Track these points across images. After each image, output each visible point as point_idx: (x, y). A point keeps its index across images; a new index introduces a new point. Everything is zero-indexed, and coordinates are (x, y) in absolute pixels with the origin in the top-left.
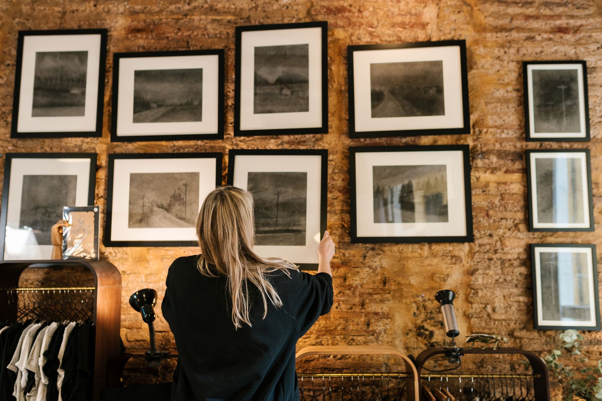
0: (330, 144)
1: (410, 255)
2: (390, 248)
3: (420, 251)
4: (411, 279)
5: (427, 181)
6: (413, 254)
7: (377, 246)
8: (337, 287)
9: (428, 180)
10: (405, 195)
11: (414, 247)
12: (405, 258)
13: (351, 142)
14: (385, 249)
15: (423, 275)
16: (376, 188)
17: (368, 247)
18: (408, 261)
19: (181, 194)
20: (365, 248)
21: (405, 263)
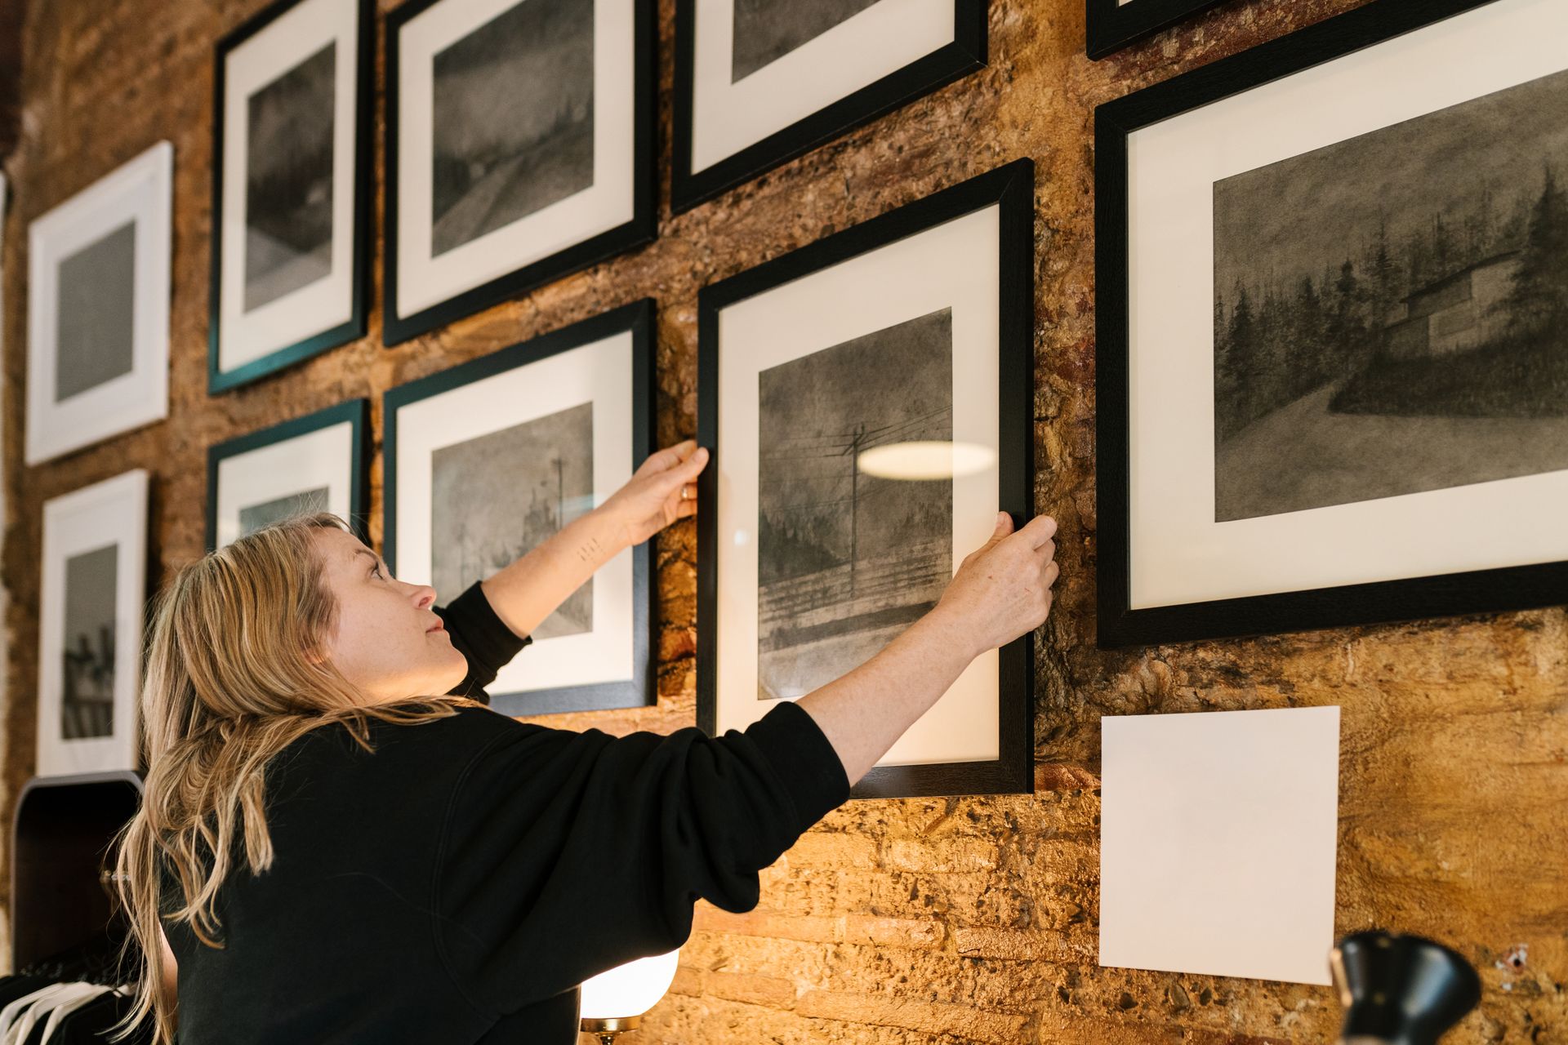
0: (1026, 128)
1: (1444, 699)
2: (1319, 662)
3: (1500, 670)
4: (1448, 851)
5: (1537, 196)
6: (1465, 693)
7: (1250, 657)
8: (1069, 889)
9: (1550, 184)
10: (1401, 313)
11: (1460, 645)
12: (1416, 717)
13: (1117, 78)
14: (1291, 668)
15: (1528, 826)
16: (1229, 312)
17: (1205, 665)
18: (1430, 738)
19: (550, 504)
20: (1190, 670)
21: (1417, 748)
